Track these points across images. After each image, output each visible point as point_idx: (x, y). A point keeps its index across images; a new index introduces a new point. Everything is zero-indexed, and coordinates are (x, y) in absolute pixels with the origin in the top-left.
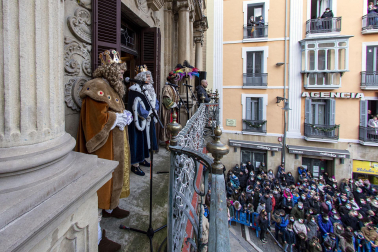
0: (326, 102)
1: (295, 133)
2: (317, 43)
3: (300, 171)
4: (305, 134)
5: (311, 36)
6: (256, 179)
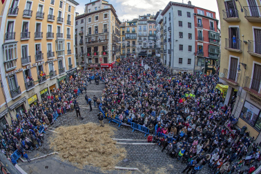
0: (14, 76)
1: (9, 99)
2: (8, 45)
3: (17, 116)
4: (12, 97)
5: (7, 42)
6: (8, 134)
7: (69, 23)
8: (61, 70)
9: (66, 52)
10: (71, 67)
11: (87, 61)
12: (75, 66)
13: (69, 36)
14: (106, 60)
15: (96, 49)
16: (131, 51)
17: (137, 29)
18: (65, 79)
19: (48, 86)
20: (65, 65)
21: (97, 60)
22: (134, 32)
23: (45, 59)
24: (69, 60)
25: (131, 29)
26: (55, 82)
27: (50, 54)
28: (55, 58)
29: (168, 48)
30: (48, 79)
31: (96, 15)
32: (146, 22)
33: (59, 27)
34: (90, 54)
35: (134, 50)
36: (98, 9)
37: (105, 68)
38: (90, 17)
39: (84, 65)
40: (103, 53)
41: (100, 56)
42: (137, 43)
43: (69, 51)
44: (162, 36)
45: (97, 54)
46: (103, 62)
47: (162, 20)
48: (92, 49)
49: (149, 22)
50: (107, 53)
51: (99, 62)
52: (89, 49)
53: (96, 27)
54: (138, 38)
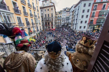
2: (5, 13)
7: (38, 11)
8: (38, 30)
9: (39, 24)
10: (41, 29)
11: (45, 27)
12: (42, 29)
13: (39, 17)
14: (52, 27)
15: (49, 23)
16: (59, 24)
17: (62, 15)
18: (39, 34)
19: (33, 36)
20: (39, 29)
21: (49, 27)
22: (61, 17)
23: (31, 26)
24: (40, 27)
25: (59, 15)
26: (35, 34)
27: (33, 24)
28: (35, 26)
29: (75, 23)
30: (33, 33)
31: (48, 8)
32: (65, 12)
33: (34, 12)
34: (47, 25)
35: (60, 24)
36: (48, 5)
37: (52, 30)
38: (45, 9)
39: (44, 29)
40: (51, 25)
41: (50, 26)
42: (61, 21)
43: (40, 23)
44: (72, 18)
45: (49, 25)
46: (51, 28)
47: (74, 10)
48: (47, 23)
49: (67, 11)
50: (53, 25)
51: (50, 28)
52: (46, 23)
53: (48, 14)
54: (62, 19)
